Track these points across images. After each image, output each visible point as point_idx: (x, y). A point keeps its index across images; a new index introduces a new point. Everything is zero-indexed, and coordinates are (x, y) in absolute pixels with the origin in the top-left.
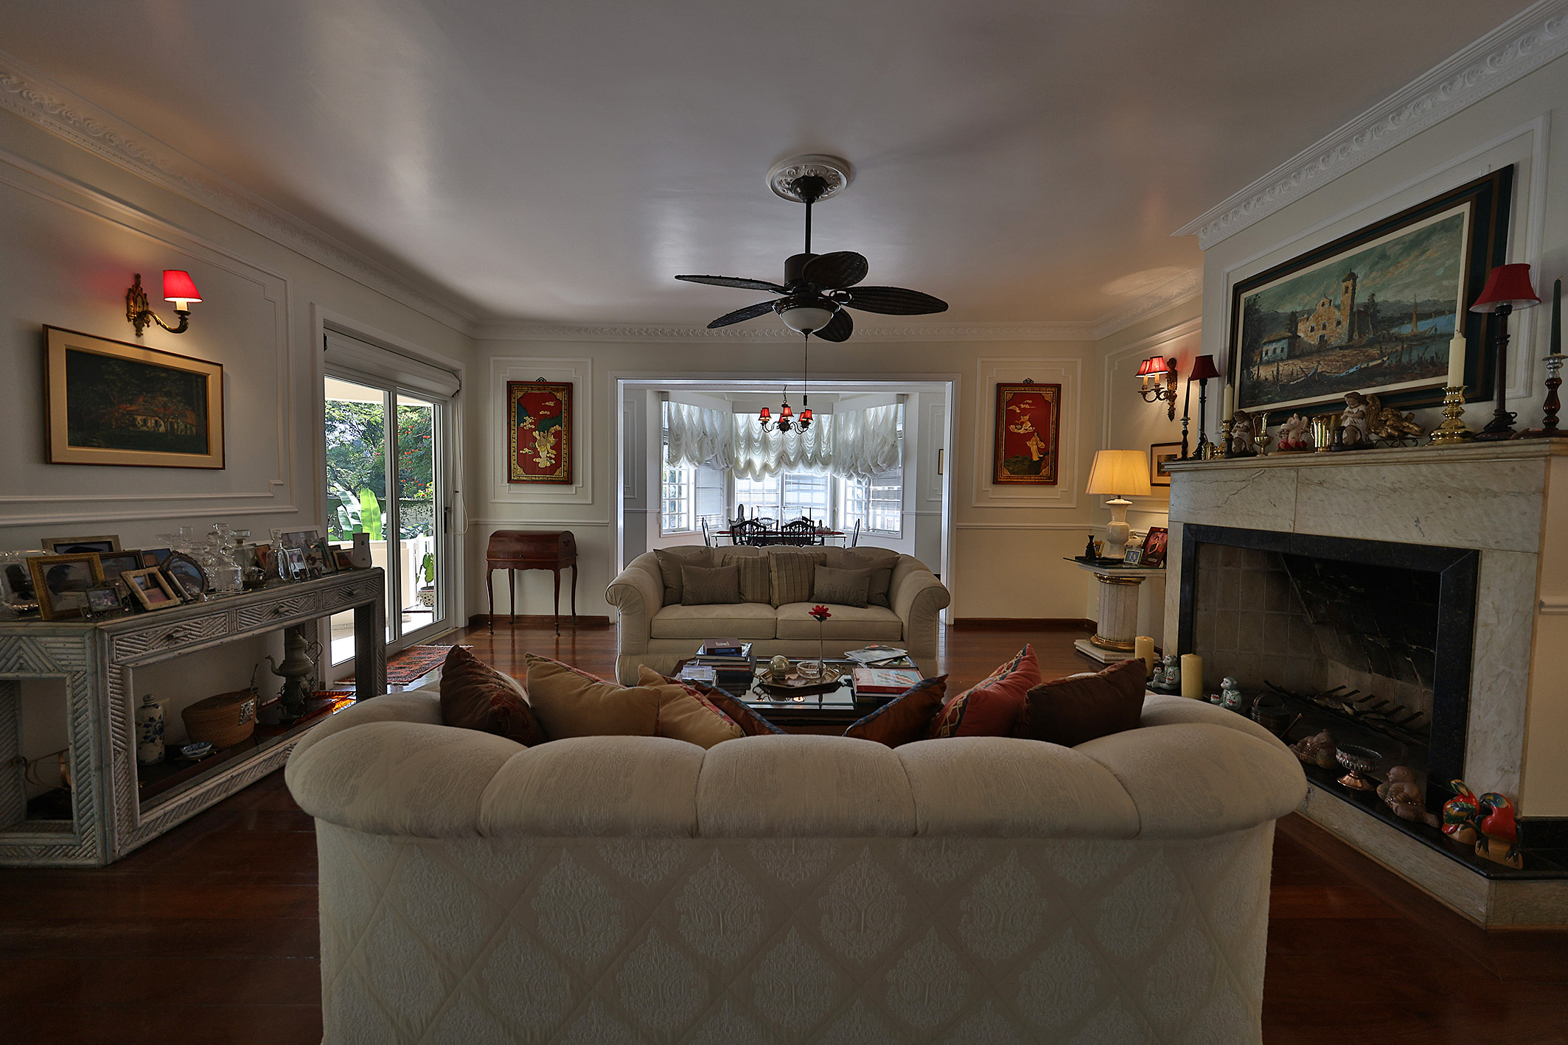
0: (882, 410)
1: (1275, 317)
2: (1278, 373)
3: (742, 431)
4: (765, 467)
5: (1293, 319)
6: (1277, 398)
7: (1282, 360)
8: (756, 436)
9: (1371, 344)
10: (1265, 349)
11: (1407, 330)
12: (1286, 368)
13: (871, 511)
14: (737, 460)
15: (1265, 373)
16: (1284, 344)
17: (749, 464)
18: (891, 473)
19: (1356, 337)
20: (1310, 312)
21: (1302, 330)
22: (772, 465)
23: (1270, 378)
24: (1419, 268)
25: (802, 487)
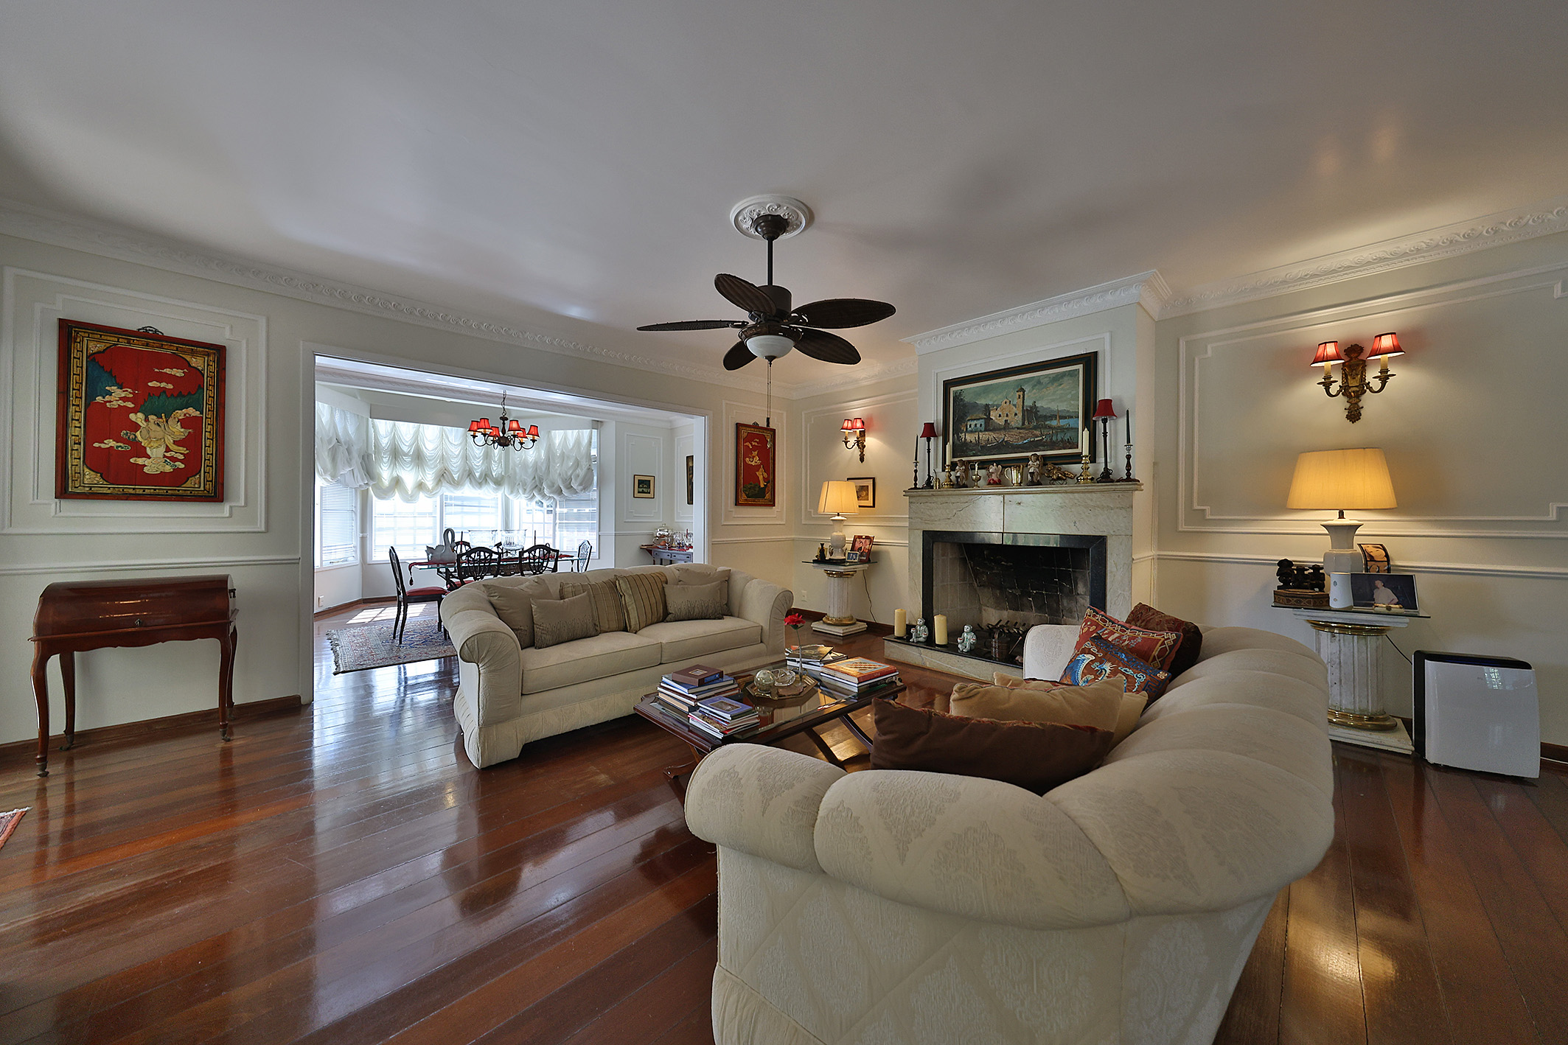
0: (572, 435)
1: (975, 406)
2: (979, 438)
3: (385, 442)
4: (420, 486)
5: (987, 409)
6: (979, 454)
7: (981, 431)
8: (405, 449)
9: (1035, 428)
10: (969, 423)
11: (1054, 423)
12: (984, 436)
13: (558, 533)
14: (380, 477)
15: (970, 438)
16: (982, 422)
17: (397, 482)
18: (583, 495)
19: (1026, 423)
20: (998, 406)
21: (993, 415)
22: (430, 484)
23: (974, 441)
24: (1058, 392)
25: (466, 509)
